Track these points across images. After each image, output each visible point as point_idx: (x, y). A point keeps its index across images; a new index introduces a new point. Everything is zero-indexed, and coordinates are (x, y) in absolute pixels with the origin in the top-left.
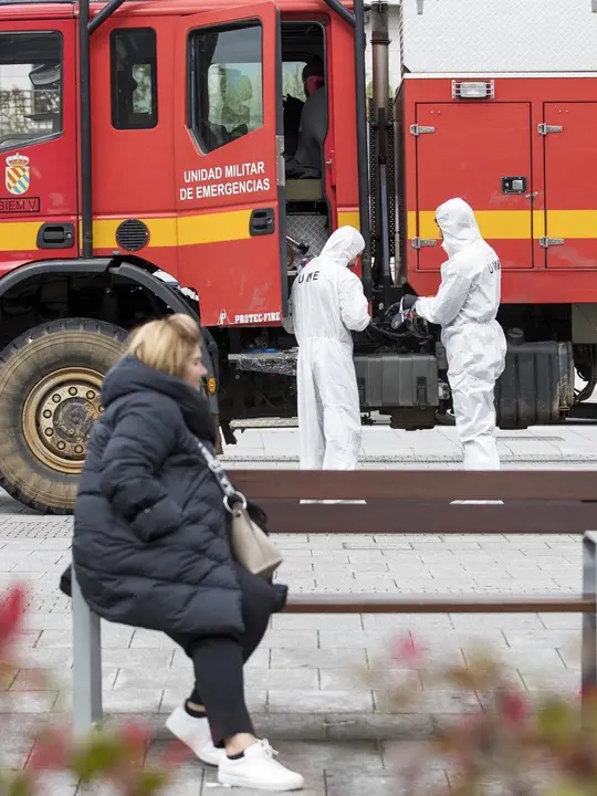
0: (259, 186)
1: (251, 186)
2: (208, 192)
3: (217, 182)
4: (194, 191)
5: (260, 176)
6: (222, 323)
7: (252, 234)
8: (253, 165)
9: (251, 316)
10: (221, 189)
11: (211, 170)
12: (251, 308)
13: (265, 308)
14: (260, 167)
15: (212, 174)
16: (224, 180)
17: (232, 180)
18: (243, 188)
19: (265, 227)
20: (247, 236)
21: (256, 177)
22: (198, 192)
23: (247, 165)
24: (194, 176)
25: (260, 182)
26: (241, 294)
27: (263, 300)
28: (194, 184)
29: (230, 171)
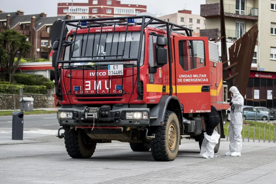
0: (205, 80)
1: (201, 80)
2: (187, 80)
3: (191, 78)
4: (183, 80)
5: (205, 78)
6: (191, 112)
7: (202, 91)
8: (203, 75)
9: (201, 111)
10: (192, 80)
11: (189, 75)
12: (202, 109)
13: (206, 109)
14: (205, 76)
15: (189, 76)
16: (193, 78)
17: (195, 78)
18: (199, 80)
19: (207, 90)
20: (201, 92)
21: (204, 78)
22: (184, 80)
23: (201, 75)
24: (183, 76)
25: (205, 79)
26: (198, 106)
27: (206, 107)
28: (183, 78)
29: (195, 76)
